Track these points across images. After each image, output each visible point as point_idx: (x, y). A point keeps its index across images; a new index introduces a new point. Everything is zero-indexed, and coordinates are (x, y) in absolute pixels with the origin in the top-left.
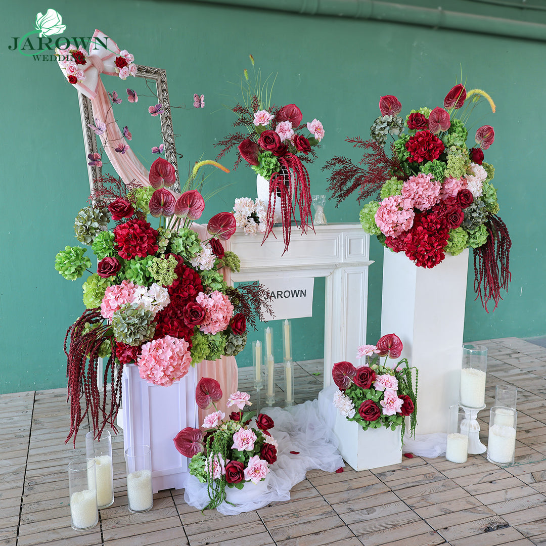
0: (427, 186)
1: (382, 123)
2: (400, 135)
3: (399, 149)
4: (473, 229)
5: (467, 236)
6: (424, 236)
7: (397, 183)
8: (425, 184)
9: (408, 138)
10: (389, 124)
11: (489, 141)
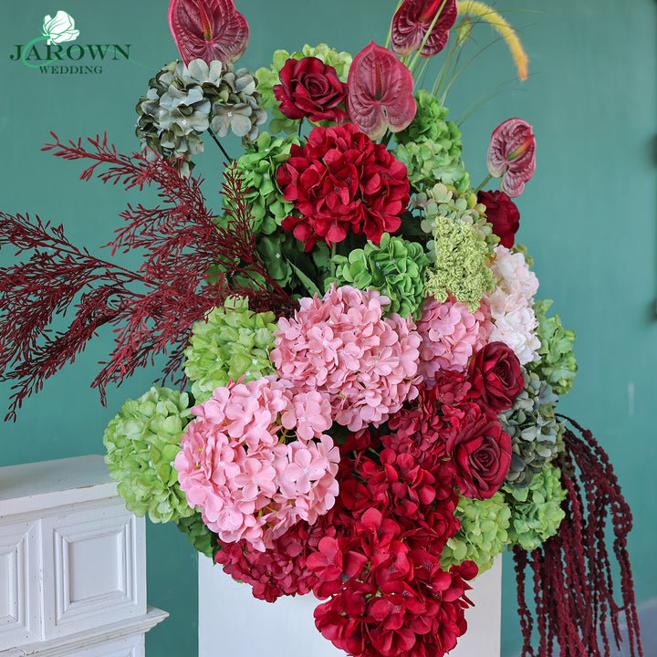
0: (376, 341)
1: (185, 88)
2: (253, 137)
3: (253, 189)
4: (524, 484)
5: (507, 513)
6: (393, 551)
7: (251, 322)
8: (368, 331)
9: (287, 150)
10: (211, 92)
11: (520, 168)
